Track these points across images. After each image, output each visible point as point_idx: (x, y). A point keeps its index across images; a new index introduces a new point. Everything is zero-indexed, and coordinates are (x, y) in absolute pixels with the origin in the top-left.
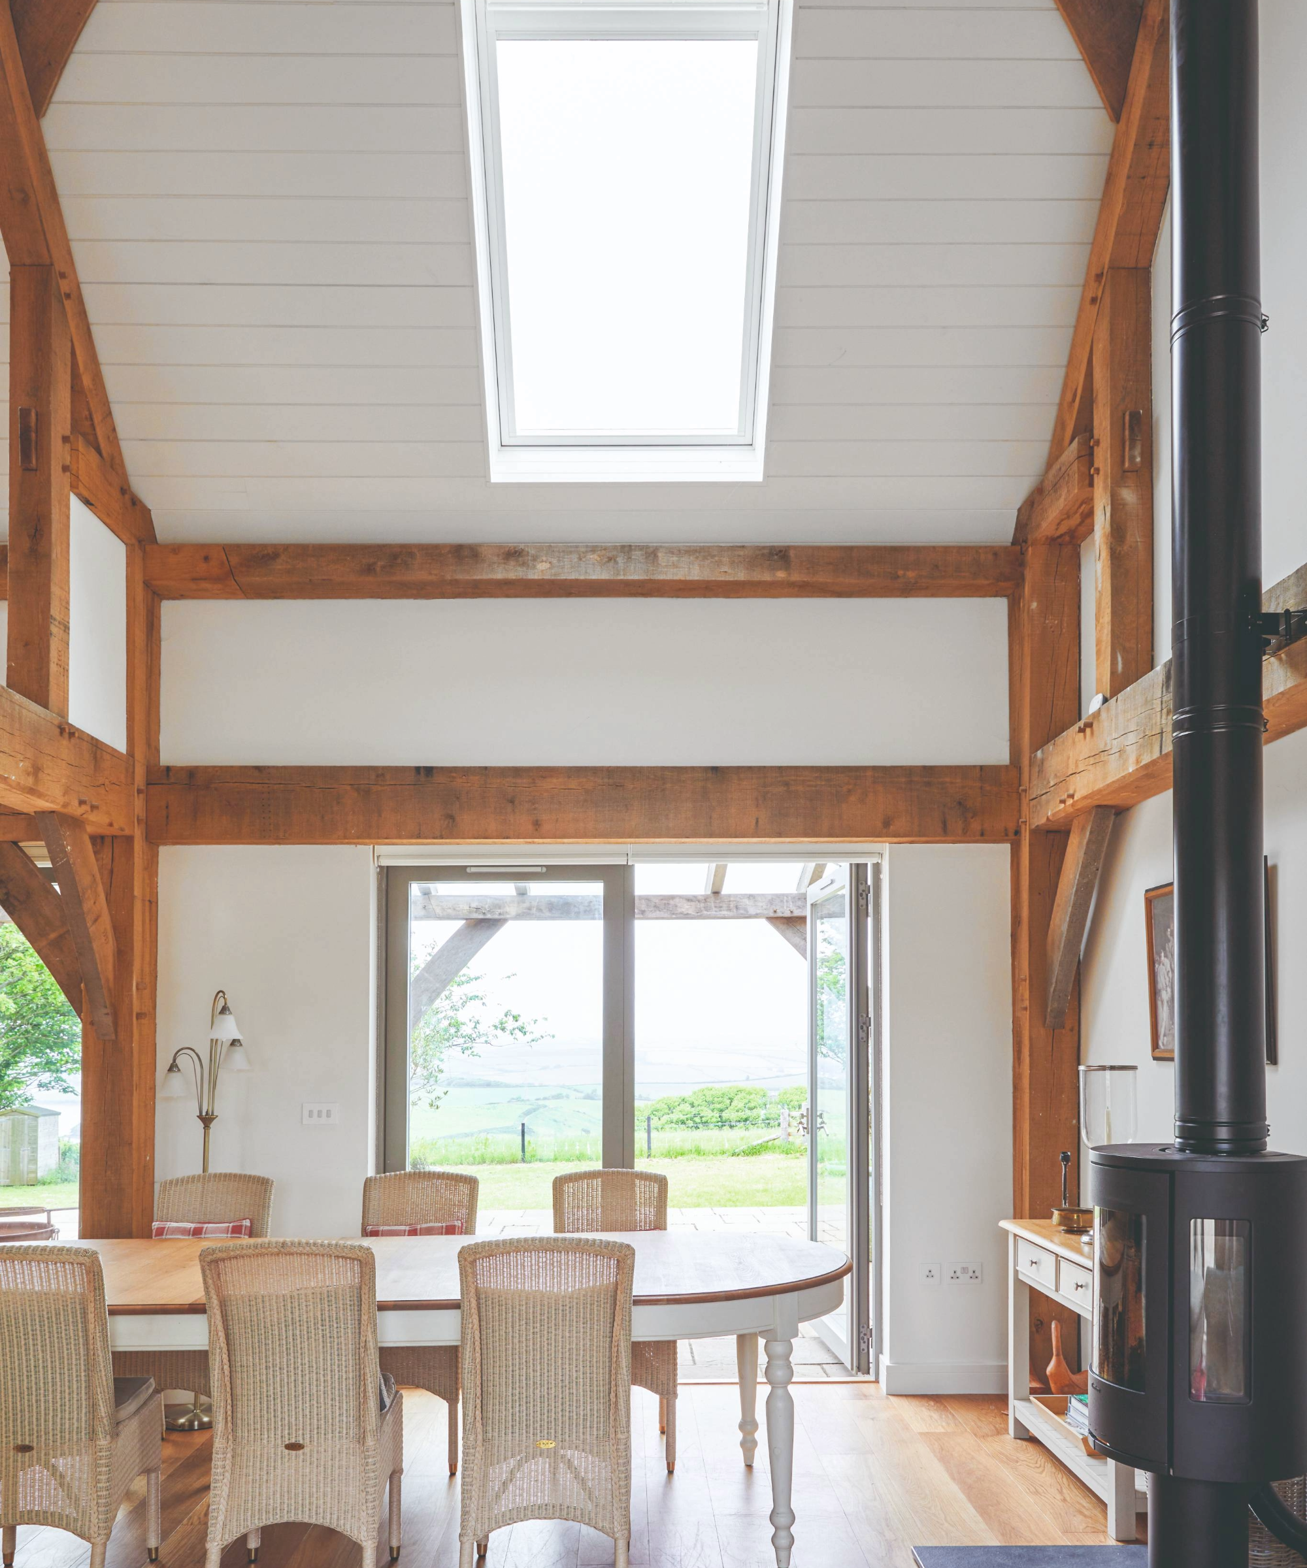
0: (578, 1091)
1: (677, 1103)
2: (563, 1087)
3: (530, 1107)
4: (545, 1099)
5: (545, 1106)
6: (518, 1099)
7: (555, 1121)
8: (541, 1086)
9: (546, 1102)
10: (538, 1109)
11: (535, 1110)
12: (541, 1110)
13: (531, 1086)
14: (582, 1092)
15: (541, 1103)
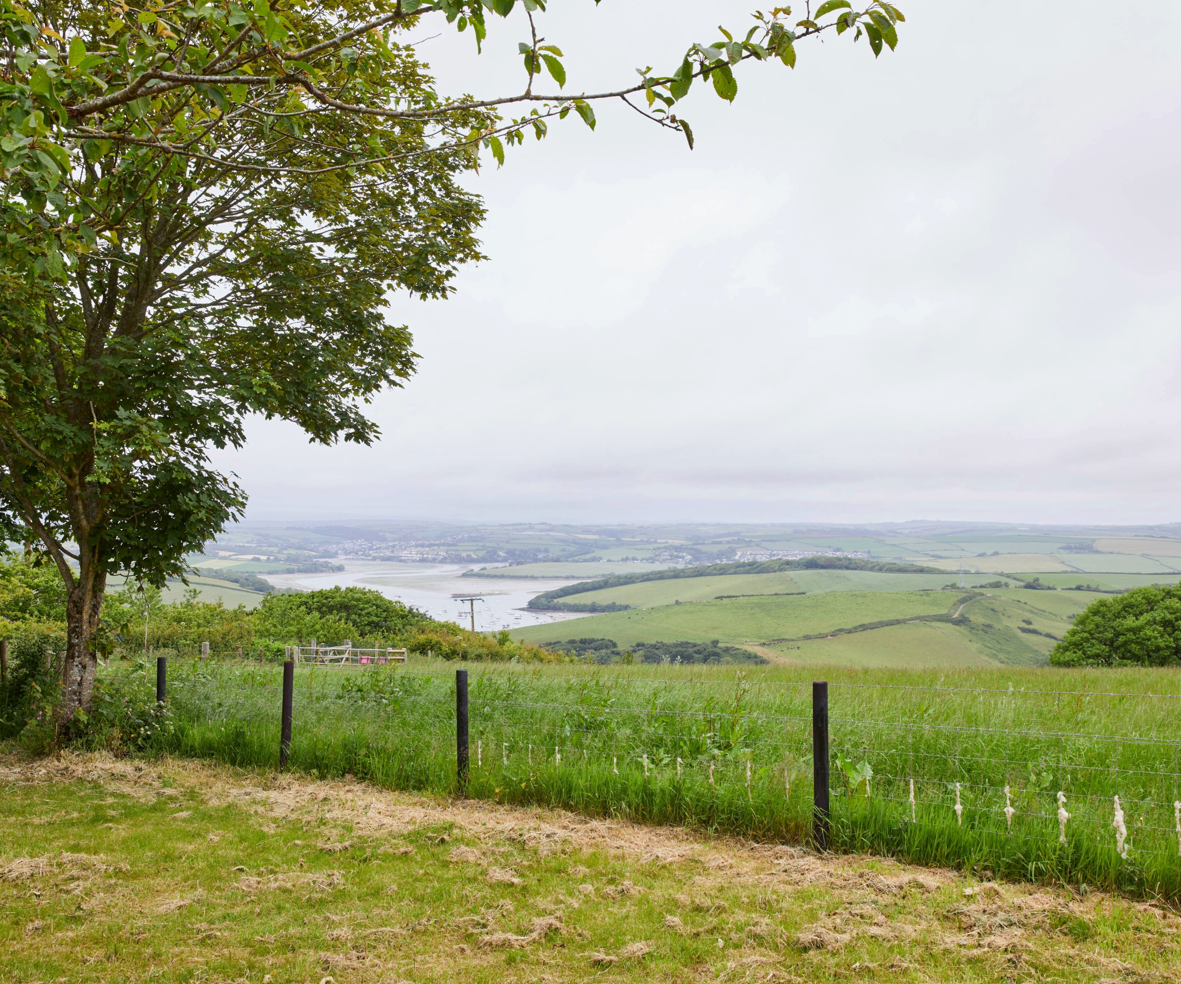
0: (1018, 580)
1: (1160, 597)
2: (1002, 574)
3: (966, 595)
4: (982, 587)
5: (982, 595)
6: (953, 586)
7: (993, 610)
8: (977, 573)
9: (983, 590)
10: (974, 597)
11: (971, 598)
12: (978, 598)
13: (967, 573)
14: (1022, 581)
15: (977, 590)
